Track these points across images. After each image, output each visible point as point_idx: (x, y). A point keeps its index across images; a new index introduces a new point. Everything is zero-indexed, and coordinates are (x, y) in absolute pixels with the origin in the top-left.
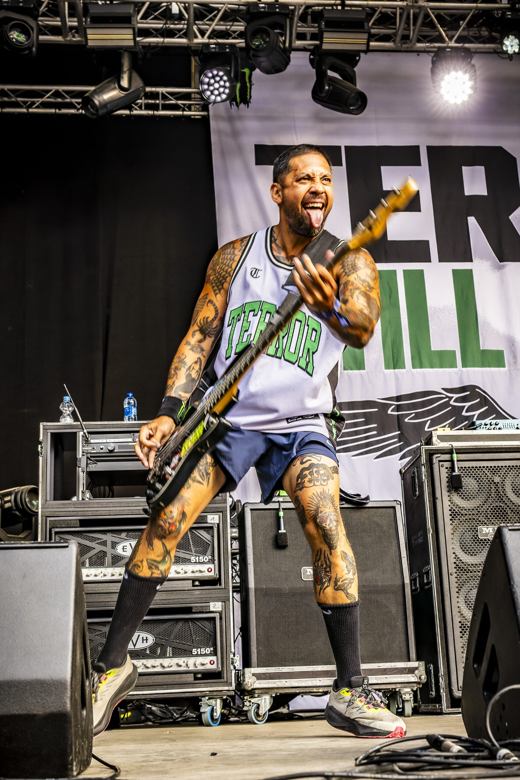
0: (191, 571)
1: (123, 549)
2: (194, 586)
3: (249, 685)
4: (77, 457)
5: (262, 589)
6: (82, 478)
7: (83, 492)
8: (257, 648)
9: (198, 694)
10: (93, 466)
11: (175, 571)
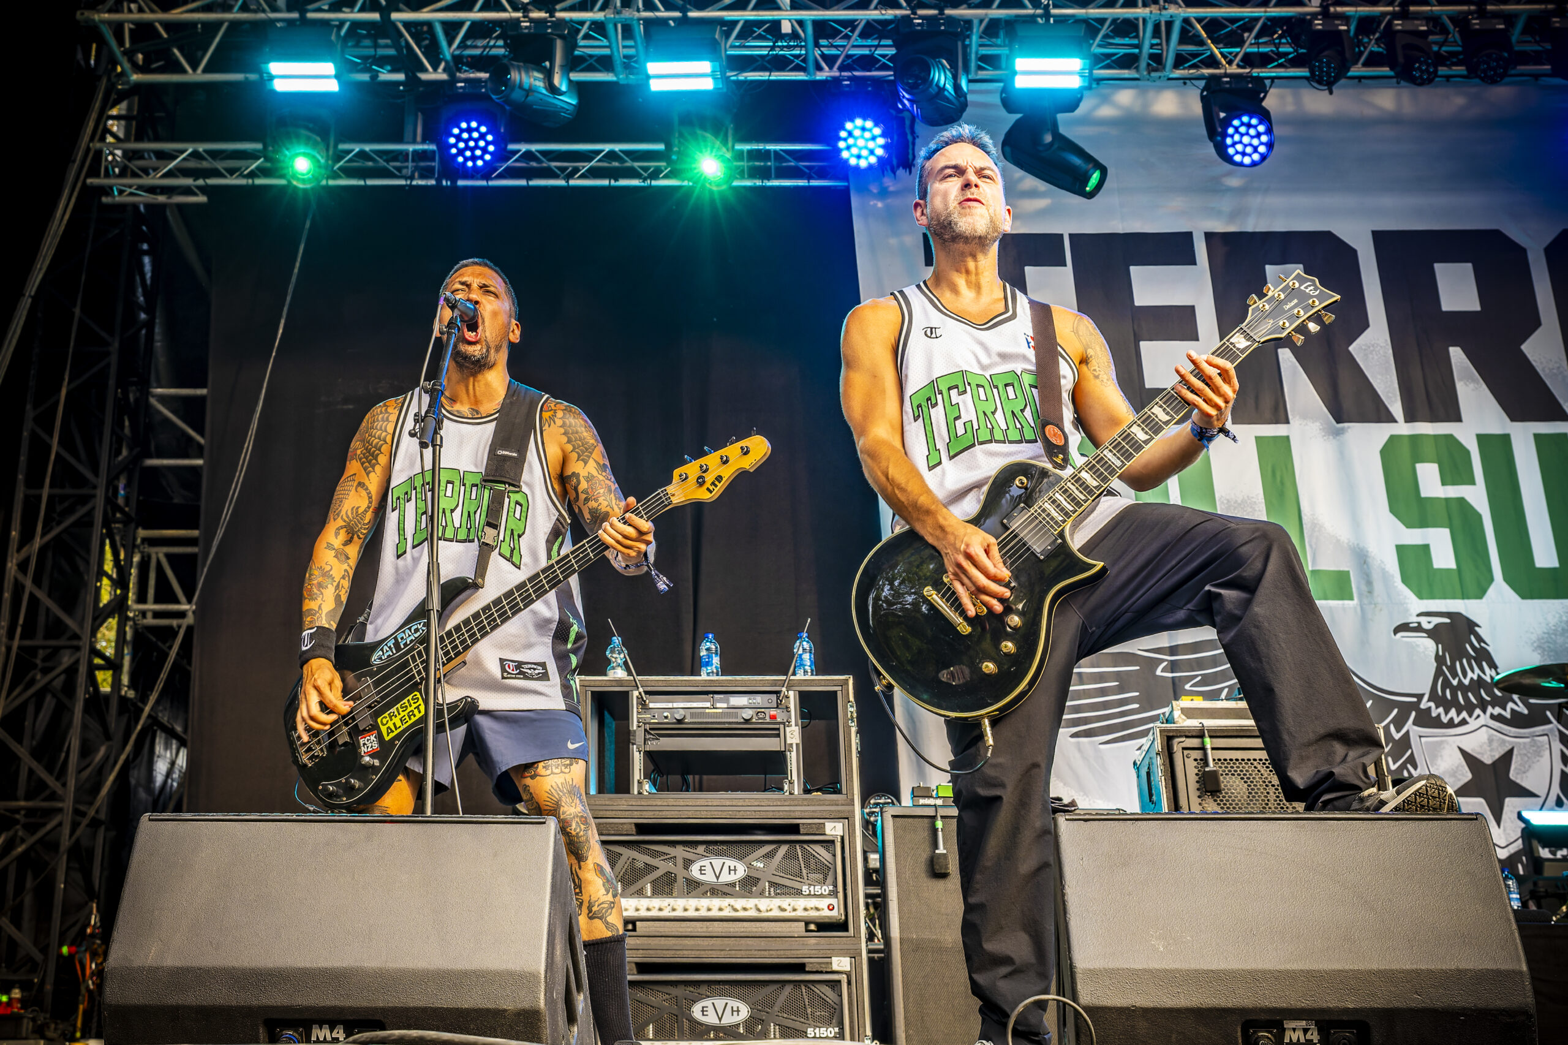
0: (802, 907)
1: (701, 870)
2: (807, 931)
4: (631, 728)
5: (911, 940)
6: (638, 760)
7: (639, 781)
10: (654, 742)
11: (779, 907)
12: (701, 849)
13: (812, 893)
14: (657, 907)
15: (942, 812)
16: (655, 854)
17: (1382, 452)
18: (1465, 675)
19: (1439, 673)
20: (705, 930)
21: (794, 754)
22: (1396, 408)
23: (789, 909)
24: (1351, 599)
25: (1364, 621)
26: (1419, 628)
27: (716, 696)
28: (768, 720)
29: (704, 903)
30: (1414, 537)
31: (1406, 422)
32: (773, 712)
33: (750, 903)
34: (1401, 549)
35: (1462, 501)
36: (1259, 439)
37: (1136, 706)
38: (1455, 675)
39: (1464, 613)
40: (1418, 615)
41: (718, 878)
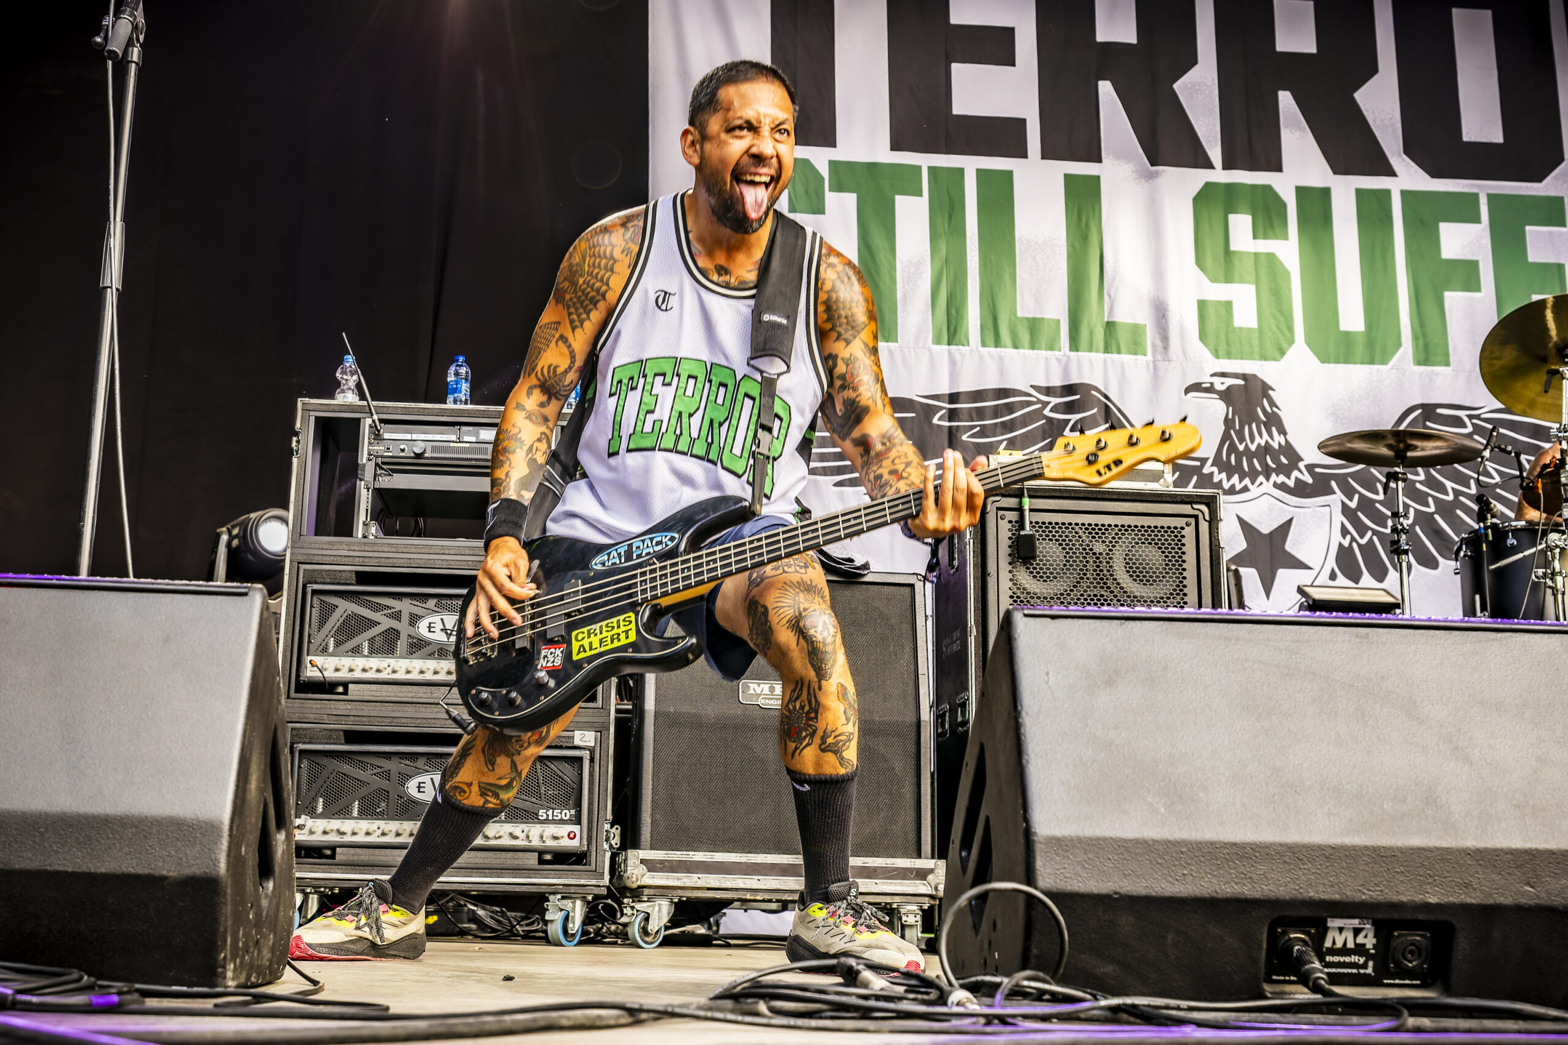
1: (429, 627)
3: (634, 879)
4: (359, 462)
5: (668, 714)
6: (364, 499)
7: (365, 524)
8: (652, 816)
9: (543, 889)
10: (387, 478)
14: (375, 668)
16: (377, 608)
17: (1195, 199)
18: (1252, 440)
19: (1226, 436)
20: (429, 695)
22: (1215, 153)
24: (1144, 354)
25: (1156, 378)
26: (1210, 389)
27: (463, 429)
29: (431, 664)
30: (1217, 292)
31: (1224, 169)
34: (1202, 305)
35: (1272, 258)
36: (1067, 177)
38: (1242, 439)
39: (1259, 375)
40: (1212, 375)
41: (450, 636)
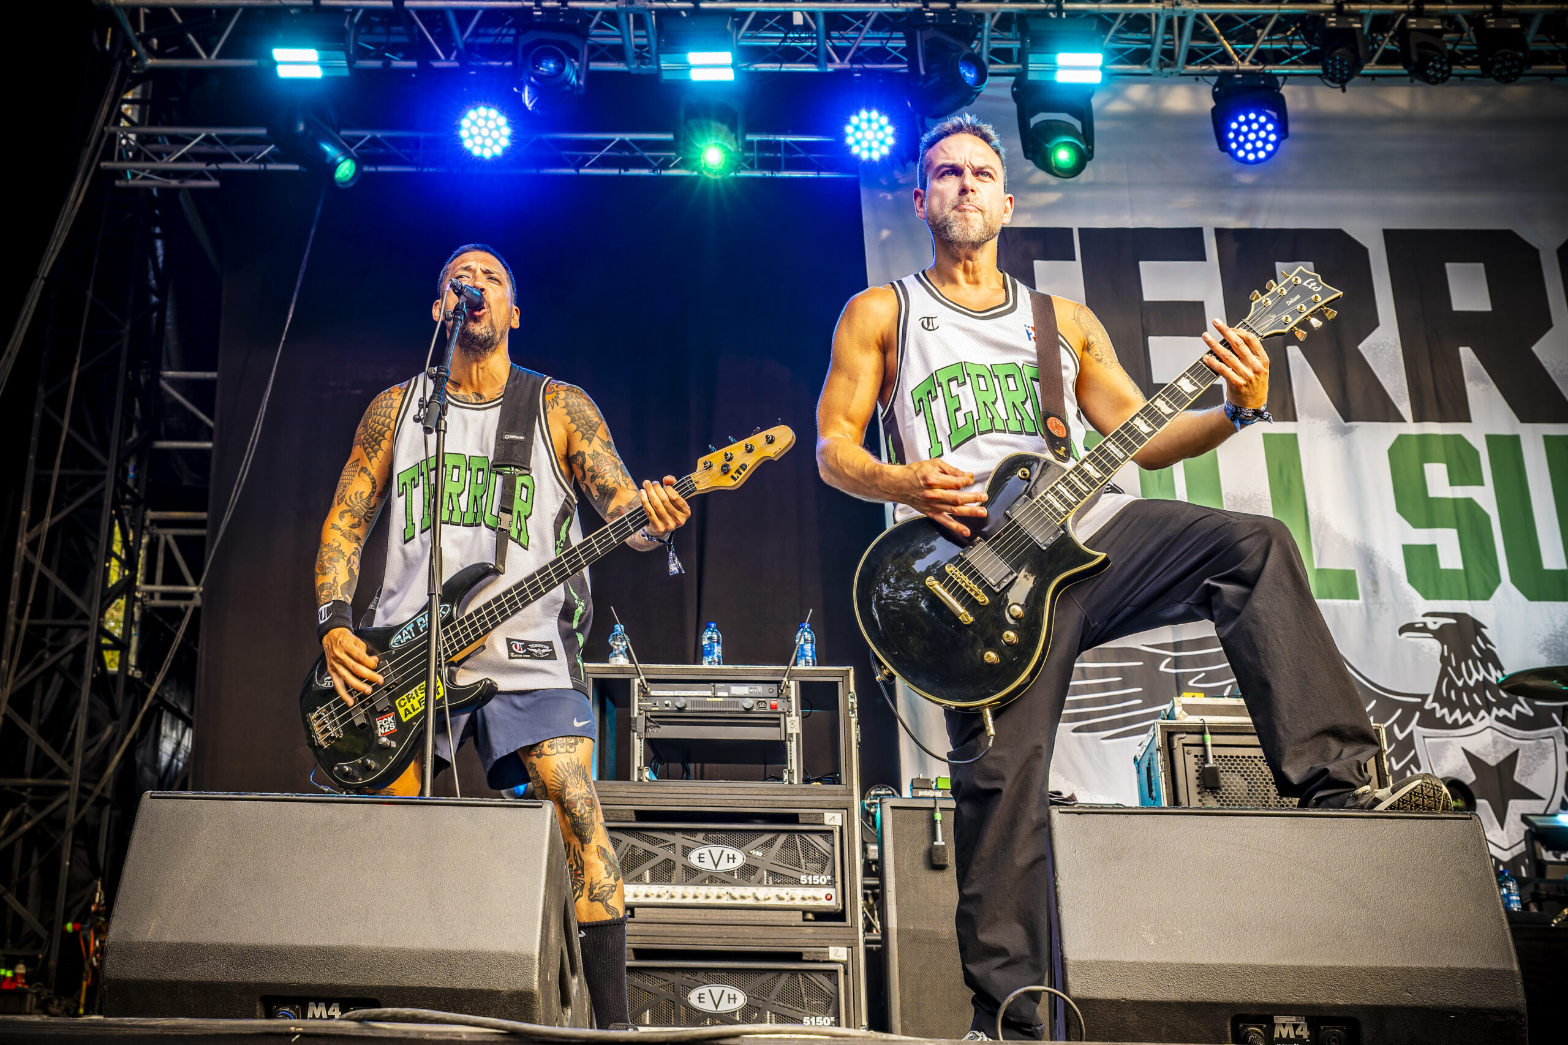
0: (800, 896)
1: (699, 858)
2: (805, 920)
4: (632, 715)
5: (907, 932)
6: (638, 747)
7: (639, 769)
10: (655, 730)
11: (777, 896)
12: (700, 837)
13: (810, 883)
14: (656, 894)
15: (941, 804)
16: (655, 841)
17: (1391, 452)
18: (1470, 676)
19: (1444, 673)
20: (703, 917)
21: (794, 744)
22: (1405, 407)
23: (787, 898)
24: (1357, 598)
25: (1369, 621)
26: (1424, 629)
27: (717, 685)
28: (769, 709)
29: (702, 890)
30: (1421, 537)
31: (1415, 421)
32: (774, 702)
33: (748, 891)
34: (1408, 550)
35: (1470, 502)
36: (1266, 437)
37: (1139, 701)
38: (1460, 676)
39: (1470, 613)
40: (1424, 616)
41: (716, 866)
